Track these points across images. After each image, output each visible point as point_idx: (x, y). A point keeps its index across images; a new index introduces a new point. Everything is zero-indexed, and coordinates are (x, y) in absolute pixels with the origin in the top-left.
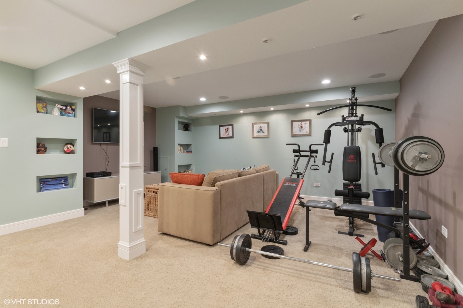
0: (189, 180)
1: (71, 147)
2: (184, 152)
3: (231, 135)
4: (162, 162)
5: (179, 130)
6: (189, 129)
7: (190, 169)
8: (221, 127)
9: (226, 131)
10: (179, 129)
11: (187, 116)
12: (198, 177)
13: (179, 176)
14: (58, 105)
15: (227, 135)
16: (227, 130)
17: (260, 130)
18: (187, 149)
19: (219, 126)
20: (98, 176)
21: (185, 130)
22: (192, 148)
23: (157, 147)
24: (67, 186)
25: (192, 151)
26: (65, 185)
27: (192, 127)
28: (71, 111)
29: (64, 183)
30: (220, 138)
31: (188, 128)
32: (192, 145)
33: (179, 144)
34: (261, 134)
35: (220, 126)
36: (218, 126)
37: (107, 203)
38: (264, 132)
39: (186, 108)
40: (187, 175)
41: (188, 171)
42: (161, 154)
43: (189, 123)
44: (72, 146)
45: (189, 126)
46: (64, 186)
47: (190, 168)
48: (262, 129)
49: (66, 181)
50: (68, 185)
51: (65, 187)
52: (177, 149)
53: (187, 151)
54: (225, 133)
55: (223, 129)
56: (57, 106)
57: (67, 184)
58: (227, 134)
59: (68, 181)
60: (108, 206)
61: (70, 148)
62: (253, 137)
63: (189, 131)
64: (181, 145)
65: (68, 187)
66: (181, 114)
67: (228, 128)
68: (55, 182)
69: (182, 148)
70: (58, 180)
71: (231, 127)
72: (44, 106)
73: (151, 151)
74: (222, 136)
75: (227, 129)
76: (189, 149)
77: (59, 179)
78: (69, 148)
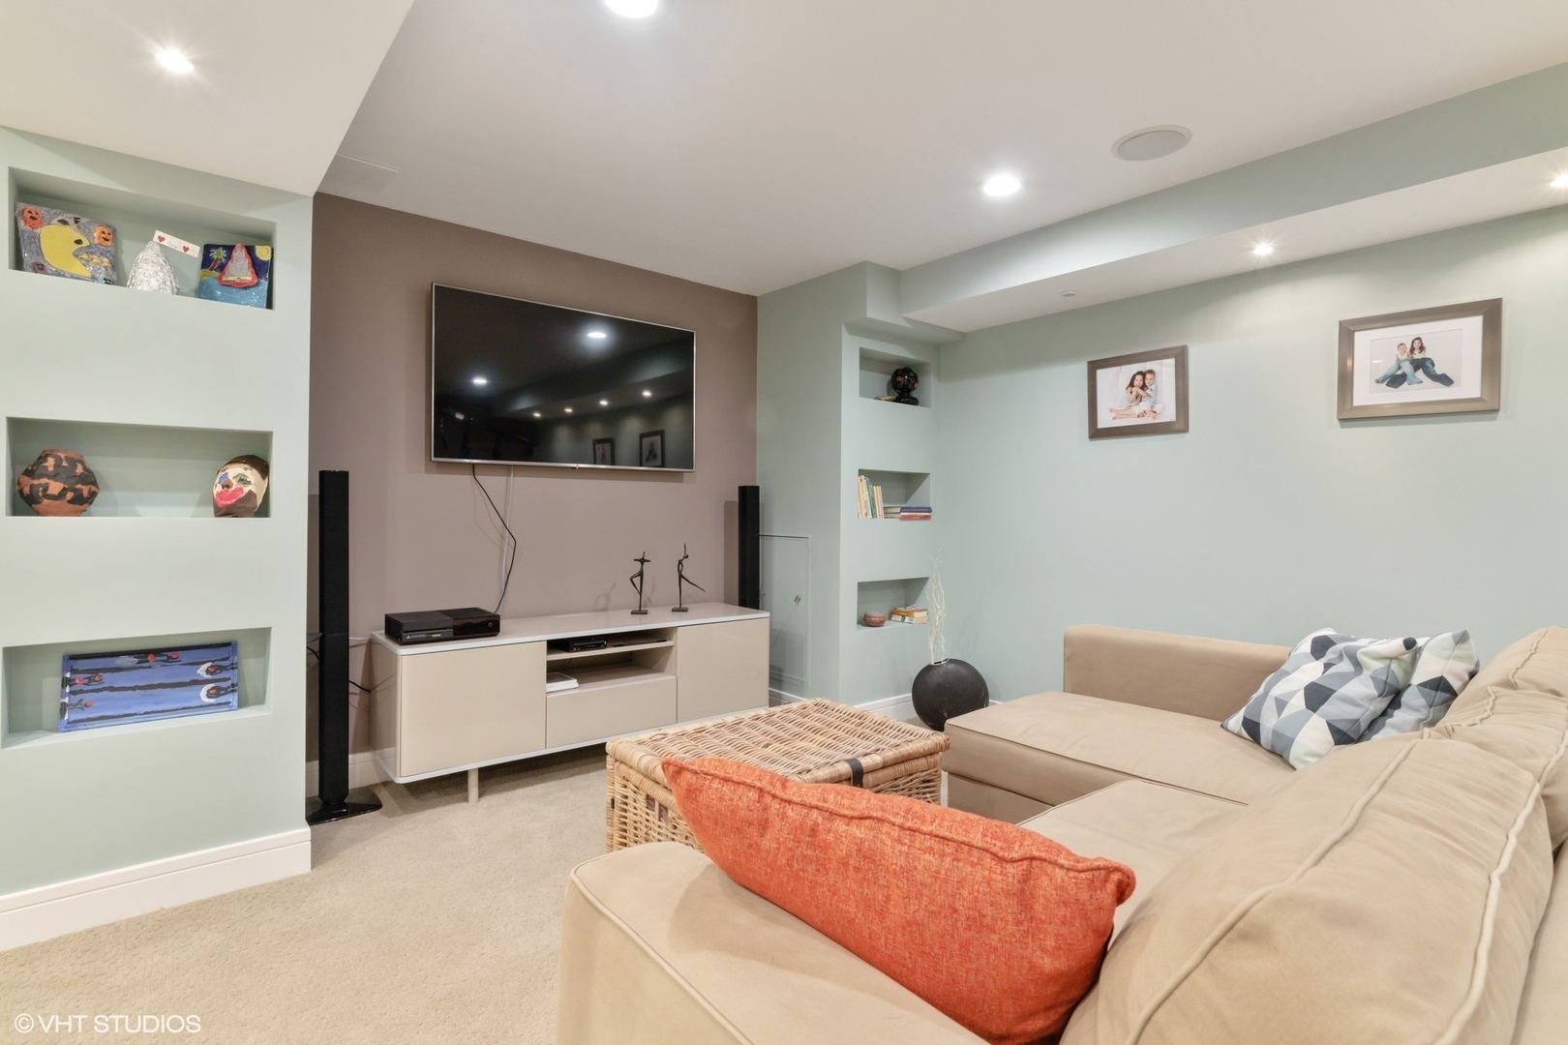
0: (896, 913)
1: (243, 480)
2: (887, 513)
3: (1168, 413)
4: (779, 563)
5: (861, 395)
6: (914, 394)
7: (919, 603)
8: (1100, 372)
9: (1136, 390)
10: (864, 393)
11: (906, 319)
12: (1023, 895)
13: (764, 826)
14: (162, 235)
15: (1142, 415)
16: (1141, 385)
17: (1407, 368)
18: (907, 500)
19: (1090, 363)
20: (423, 635)
21: (897, 400)
22: (930, 493)
23: (758, 487)
24: (222, 699)
25: (929, 510)
26: (216, 692)
27: (931, 386)
28: (248, 277)
29: (209, 677)
30: (1097, 433)
31: (909, 391)
32: (931, 481)
33: (861, 472)
34: (1421, 391)
35: (1094, 367)
36: (1082, 368)
37: (473, 781)
38: (1445, 380)
39: (898, 280)
40: (858, 831)
41: (909, 614)
42: (775, 520)
43: (921, 366)
44: (252, 475)
45: (915, 378)
46: (209, 695)
47: (921, 598)
48: (1427, 354)
49: (222, 669)
50: (233, 688)
51: (212, 701)
52: (853, 494)
53: (903, 509)
54: (1126, 404)
55: (1113, 383)
56: (161, 239)
57: (229, 683)
58: (1144, 406)
59: (233, 666)
60: (481, 795)
61: (235, 484)
62: (1341, 420)
63: (914, 402)
64: (873, 476)
65: (228, 703)
66: (877, 310)
67: (1151, 372)
68: (158, 673)
69: (878, 490)
70: (176, 660)
71: (1171, 362)
72: (96, 241)
73: (728, 505)
74: (1105, 421)
75: (1139, 378)
76: (916, 500)
77: (184, 656)
78: (234, 482)
